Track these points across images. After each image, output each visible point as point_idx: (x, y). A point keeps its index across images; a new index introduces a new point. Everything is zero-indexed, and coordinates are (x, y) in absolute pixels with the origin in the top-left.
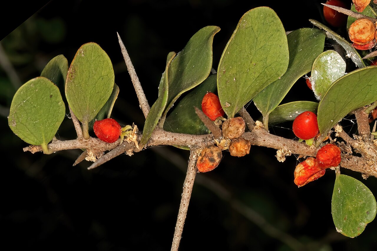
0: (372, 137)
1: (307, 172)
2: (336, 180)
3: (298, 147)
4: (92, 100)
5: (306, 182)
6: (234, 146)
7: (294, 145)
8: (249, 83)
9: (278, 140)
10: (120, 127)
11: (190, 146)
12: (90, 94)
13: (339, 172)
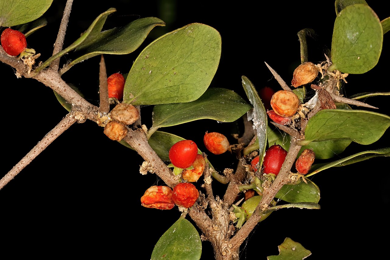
0: (232, 209)
1: (158, 197)
2: (178, 221)
3: (164, 170)
4: (18, 10)
5: (151, 205)
6: (112, 124)
7: (162, 166)
8: (160, 86)
9: (151, 153)
10: (25, 46)
11: (73, 105)
12: (20, 2)
13: (185, 216)
